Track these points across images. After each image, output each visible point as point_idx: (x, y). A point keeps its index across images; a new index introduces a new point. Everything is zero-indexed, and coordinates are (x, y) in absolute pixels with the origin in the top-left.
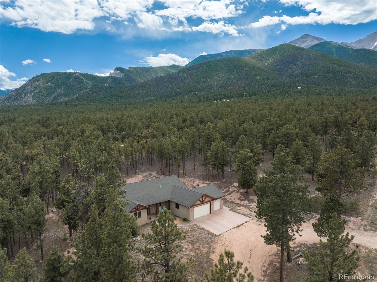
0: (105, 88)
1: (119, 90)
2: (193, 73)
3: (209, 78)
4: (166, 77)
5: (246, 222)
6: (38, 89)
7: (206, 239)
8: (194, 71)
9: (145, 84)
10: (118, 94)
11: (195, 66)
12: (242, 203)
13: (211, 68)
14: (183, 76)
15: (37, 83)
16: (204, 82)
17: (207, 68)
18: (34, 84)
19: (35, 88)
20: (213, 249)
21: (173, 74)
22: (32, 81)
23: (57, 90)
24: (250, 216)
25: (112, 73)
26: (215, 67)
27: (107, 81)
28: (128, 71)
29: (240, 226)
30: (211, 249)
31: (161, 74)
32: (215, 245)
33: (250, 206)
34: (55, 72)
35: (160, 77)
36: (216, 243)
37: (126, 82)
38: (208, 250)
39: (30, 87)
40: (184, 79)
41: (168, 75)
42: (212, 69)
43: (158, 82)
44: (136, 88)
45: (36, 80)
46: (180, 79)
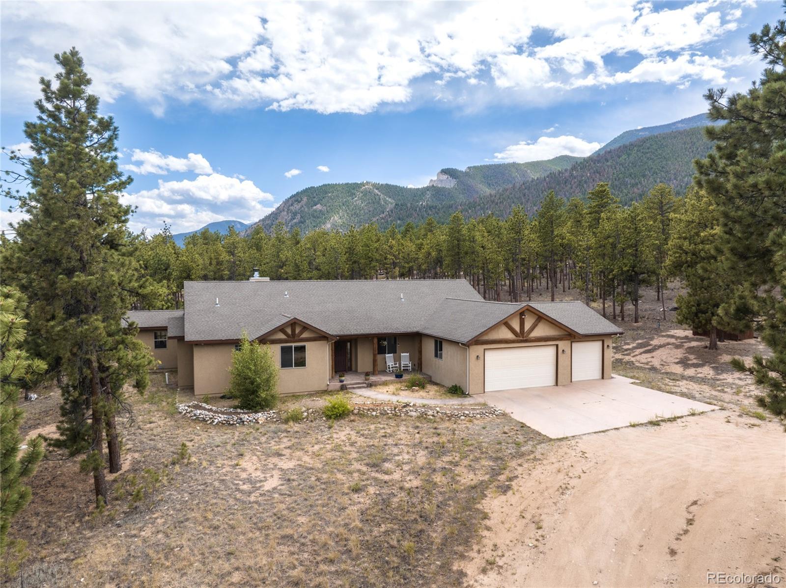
0: (418, 209)
1: (444, 212)
2: (606, 167)
3: (644, 176)
4: (545, 179)
5: (693, 415)
6: (299, 216)
7: (500, 443)
8: (609, 164)
9: (498, 196)
10: (442, 220)
11: (610, 152)
12: (691, 372)
13: (648, 155)
14: (582, 176)
15: (297, 207)
16: (633, 186)
17: (640, 154)
18: (292, 208)
19: (295, 214)
20: (510, 479)
21: (560, 172)
22: (290, 202)
23: (330, 218)
24: (715, 402)
25: (435, 181)
26: (660, 152)
27: (424, 196)
28: (466, 174)
29: (662, 423)
30: (502, 478)
31: (534, 175)
32: (526, 465)
33: (718, 380)
34: (329, 185)
35: (532, 181)
36: (535, 459)
37: (461, 196)
38: (487, 478)
39: (285, 213)
40: (586, 182)
41: (548, 177)
42: (653, 157)
43: (526, 191)
44: (479, 205)
45: (297, 201)
46: (575, 183)
